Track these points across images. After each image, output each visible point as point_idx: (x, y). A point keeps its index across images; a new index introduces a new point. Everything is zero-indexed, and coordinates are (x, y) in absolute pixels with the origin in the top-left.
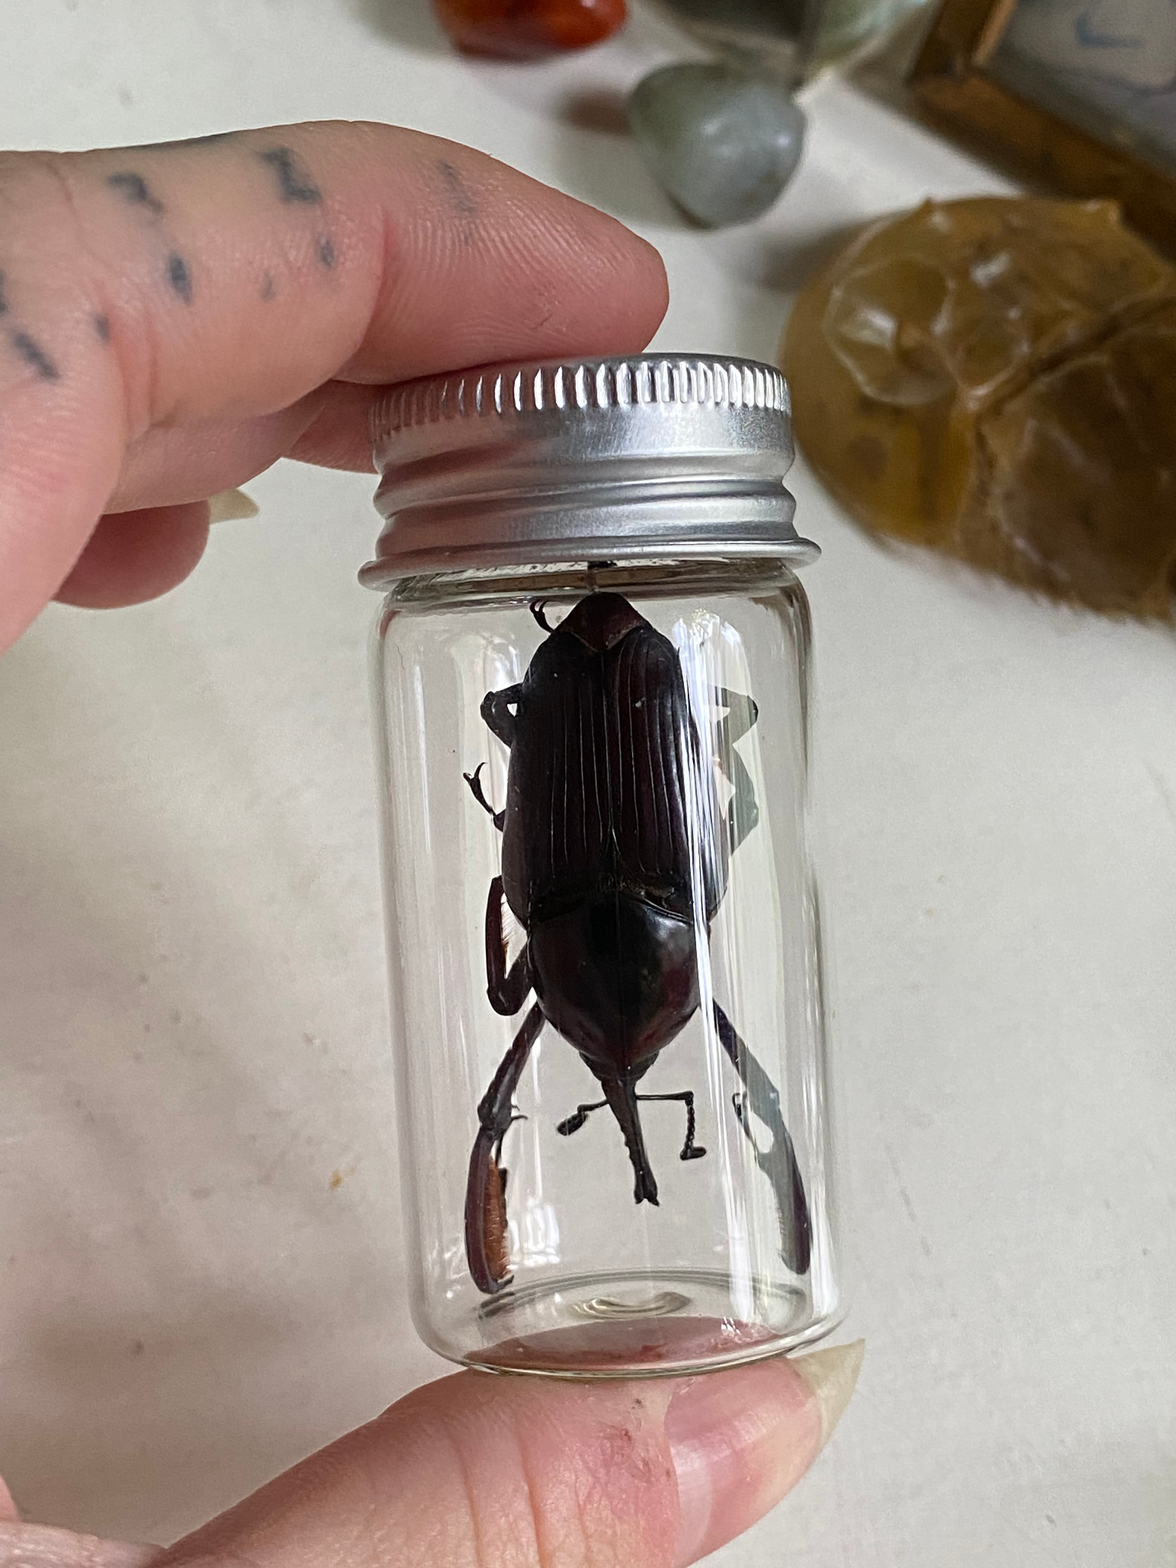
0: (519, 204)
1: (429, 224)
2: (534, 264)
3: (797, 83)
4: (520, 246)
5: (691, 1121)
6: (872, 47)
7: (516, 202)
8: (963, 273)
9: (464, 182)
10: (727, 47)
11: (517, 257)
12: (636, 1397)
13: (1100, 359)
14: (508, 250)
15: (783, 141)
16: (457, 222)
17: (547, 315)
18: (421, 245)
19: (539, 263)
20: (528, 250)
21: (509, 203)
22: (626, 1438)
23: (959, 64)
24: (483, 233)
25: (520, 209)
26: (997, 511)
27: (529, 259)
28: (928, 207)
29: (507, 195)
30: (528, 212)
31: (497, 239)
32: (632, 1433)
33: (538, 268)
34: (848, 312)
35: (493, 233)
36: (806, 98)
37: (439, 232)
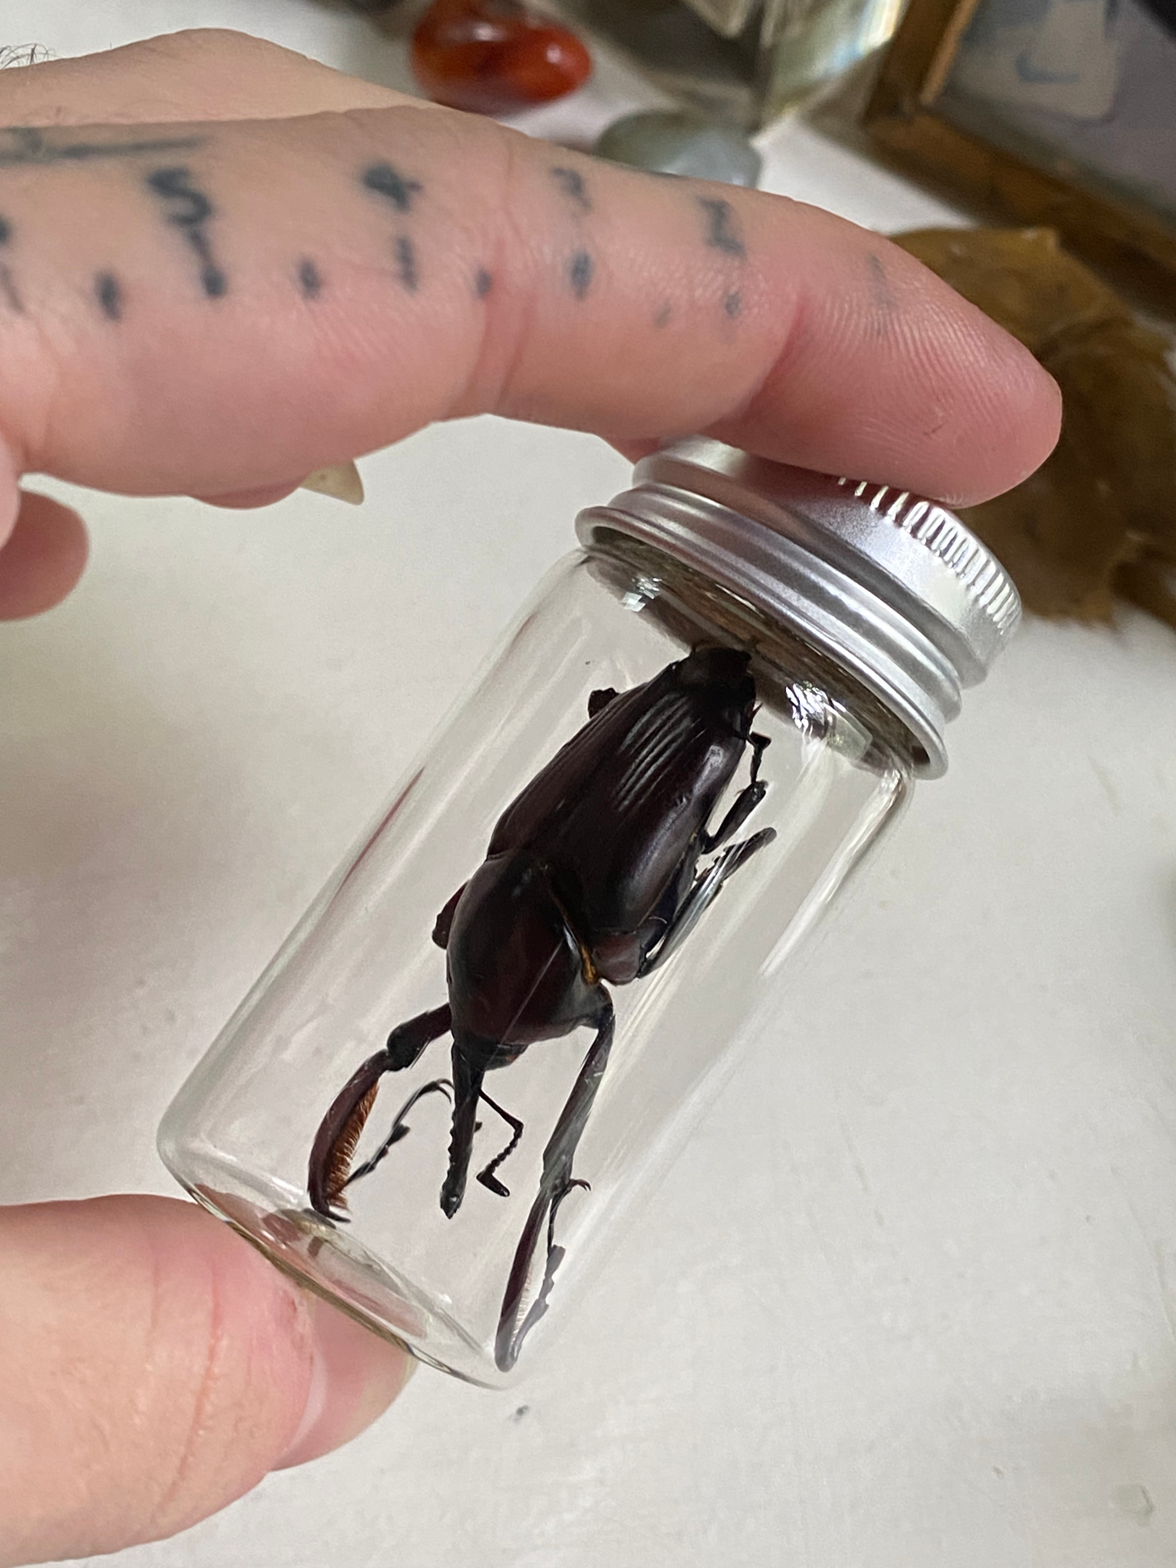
0: (937, 310)
1: (846, 306)
2: (938, 369)
3: (755, 127)
4: (928, 347)
5: (508, 1151)
6: (826, 92)
7: (934, 307)
9: (888, 277)
10: (691, 96)
11: (924, 357)
14: (916, 348)
16: (874, 310)
17: (940, 423)
18: (834, 324)
19: (944, 370)
20: (936, 355)
21: (927, 306)
23: (907, 105)
24: (897, 328)
25: (937, 314)
27: (935, 362)
29: (928, 298)
30: (943, 318)
31: (908, 335)
33: (942, 374)
35: (906, 329)
36: (762, 142)
37: (855, 316)
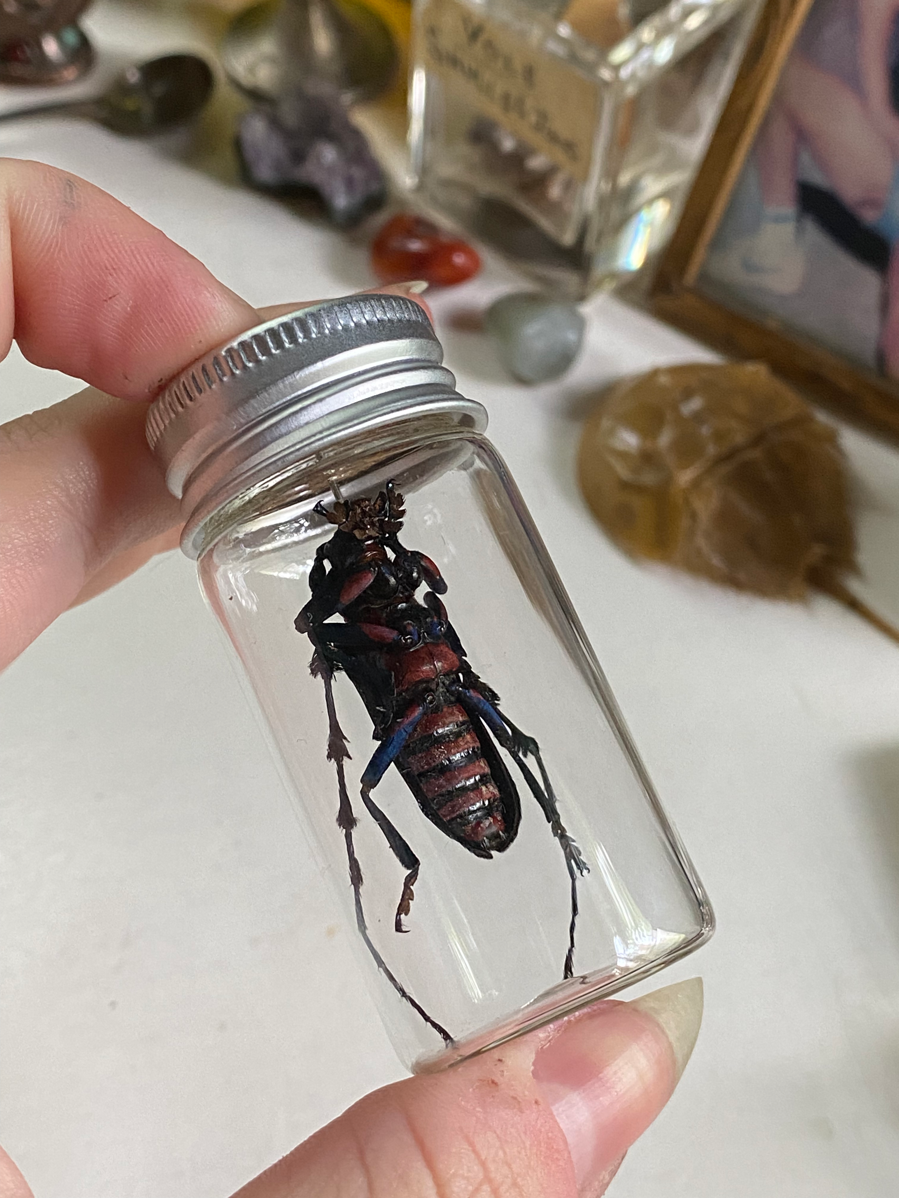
3: (582, 298)
8: (675, 408)
10: (539, 279)
12: (497, 1058)
13: (755, 454)
15: (571, 336)
22: (493, 1085)
23: (675, 285)
26: (701, 542)
28: (655, 373)
32: (496, 1080)
34: (611, 432)
36: (587, 309)
